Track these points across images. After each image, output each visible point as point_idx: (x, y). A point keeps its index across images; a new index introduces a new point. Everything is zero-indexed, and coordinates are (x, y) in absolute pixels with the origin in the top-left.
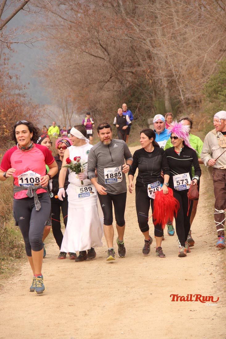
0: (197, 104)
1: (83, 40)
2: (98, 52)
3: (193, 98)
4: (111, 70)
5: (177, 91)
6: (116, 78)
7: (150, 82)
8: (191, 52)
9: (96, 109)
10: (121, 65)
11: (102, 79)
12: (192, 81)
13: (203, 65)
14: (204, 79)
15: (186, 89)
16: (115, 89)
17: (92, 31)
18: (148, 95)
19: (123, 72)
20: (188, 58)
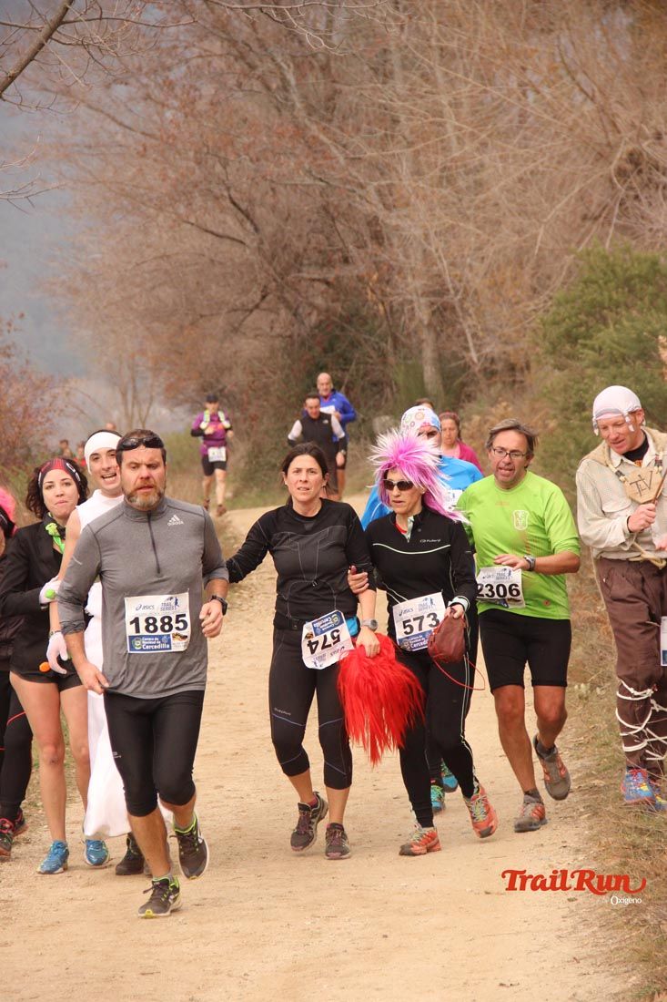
0: (517, 374)
1: (181, 188)
2: (225, 222)
3: (503, 356)
4: (264, 275)
5: (459, 336)
6: (279, 298)
7: (378, 311)
8: (499, 223)
9: (221, 391)
10: (292, 261)
11: (238, 303)
12: (501, 306)
13: (532, 261)
14: (536, 301)
15: (485, 330)
16: (277, 330)
17: (206, 162)
18: (374, 349)
19: (300, 281)
20: (489, 240)
